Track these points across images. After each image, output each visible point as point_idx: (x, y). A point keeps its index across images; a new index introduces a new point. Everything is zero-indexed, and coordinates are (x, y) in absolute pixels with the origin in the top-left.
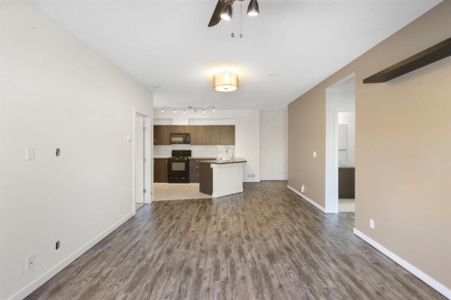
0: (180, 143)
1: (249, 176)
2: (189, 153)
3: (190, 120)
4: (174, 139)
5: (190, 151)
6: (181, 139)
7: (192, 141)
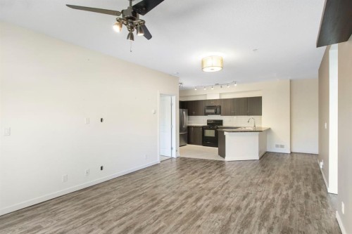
0: (212, 114)
1: (277, 146)
2: (220, 122)
3: (220, 94)
4: (208, 111)
5: (222, 121)
6: (213, 111)
7: (222, 112)
